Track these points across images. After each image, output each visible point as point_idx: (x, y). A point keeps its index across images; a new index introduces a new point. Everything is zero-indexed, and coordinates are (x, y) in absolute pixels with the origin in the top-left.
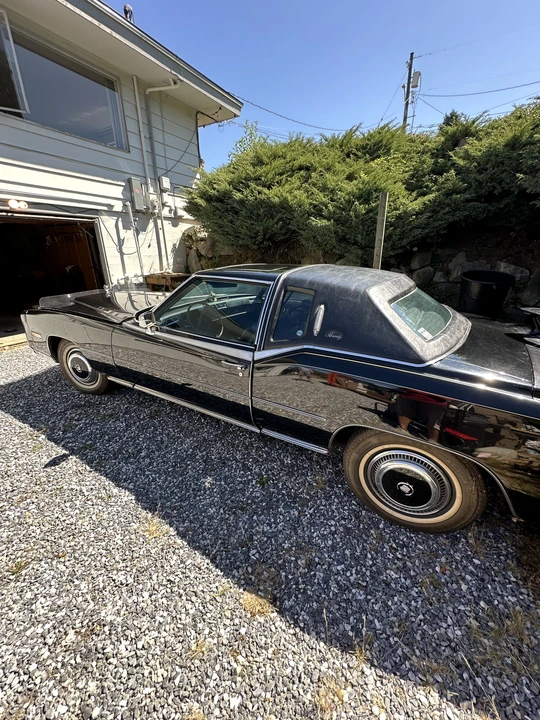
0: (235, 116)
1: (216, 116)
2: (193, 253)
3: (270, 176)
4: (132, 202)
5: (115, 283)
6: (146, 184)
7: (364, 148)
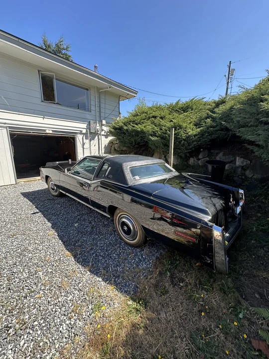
0: (134, 96)
1: (127, 97)
2: (113, 149)
3: (139, 120)
4: (90, 129)
5: (79, 159)
6: (96, 123)
7: (182, 108)
